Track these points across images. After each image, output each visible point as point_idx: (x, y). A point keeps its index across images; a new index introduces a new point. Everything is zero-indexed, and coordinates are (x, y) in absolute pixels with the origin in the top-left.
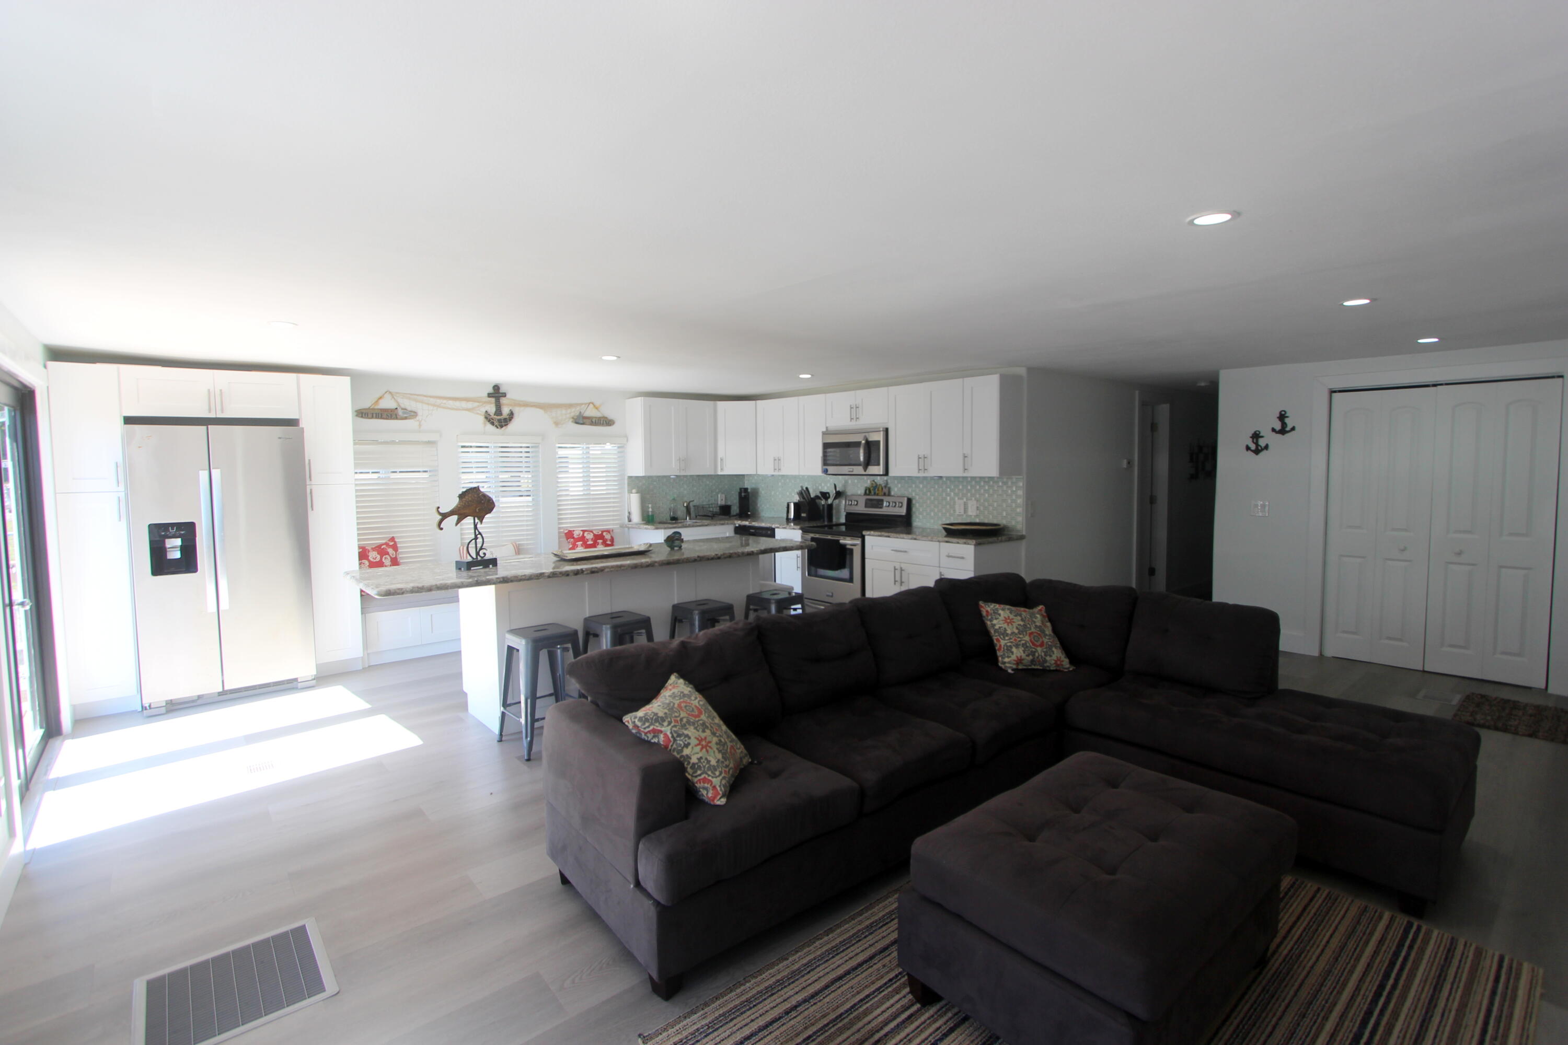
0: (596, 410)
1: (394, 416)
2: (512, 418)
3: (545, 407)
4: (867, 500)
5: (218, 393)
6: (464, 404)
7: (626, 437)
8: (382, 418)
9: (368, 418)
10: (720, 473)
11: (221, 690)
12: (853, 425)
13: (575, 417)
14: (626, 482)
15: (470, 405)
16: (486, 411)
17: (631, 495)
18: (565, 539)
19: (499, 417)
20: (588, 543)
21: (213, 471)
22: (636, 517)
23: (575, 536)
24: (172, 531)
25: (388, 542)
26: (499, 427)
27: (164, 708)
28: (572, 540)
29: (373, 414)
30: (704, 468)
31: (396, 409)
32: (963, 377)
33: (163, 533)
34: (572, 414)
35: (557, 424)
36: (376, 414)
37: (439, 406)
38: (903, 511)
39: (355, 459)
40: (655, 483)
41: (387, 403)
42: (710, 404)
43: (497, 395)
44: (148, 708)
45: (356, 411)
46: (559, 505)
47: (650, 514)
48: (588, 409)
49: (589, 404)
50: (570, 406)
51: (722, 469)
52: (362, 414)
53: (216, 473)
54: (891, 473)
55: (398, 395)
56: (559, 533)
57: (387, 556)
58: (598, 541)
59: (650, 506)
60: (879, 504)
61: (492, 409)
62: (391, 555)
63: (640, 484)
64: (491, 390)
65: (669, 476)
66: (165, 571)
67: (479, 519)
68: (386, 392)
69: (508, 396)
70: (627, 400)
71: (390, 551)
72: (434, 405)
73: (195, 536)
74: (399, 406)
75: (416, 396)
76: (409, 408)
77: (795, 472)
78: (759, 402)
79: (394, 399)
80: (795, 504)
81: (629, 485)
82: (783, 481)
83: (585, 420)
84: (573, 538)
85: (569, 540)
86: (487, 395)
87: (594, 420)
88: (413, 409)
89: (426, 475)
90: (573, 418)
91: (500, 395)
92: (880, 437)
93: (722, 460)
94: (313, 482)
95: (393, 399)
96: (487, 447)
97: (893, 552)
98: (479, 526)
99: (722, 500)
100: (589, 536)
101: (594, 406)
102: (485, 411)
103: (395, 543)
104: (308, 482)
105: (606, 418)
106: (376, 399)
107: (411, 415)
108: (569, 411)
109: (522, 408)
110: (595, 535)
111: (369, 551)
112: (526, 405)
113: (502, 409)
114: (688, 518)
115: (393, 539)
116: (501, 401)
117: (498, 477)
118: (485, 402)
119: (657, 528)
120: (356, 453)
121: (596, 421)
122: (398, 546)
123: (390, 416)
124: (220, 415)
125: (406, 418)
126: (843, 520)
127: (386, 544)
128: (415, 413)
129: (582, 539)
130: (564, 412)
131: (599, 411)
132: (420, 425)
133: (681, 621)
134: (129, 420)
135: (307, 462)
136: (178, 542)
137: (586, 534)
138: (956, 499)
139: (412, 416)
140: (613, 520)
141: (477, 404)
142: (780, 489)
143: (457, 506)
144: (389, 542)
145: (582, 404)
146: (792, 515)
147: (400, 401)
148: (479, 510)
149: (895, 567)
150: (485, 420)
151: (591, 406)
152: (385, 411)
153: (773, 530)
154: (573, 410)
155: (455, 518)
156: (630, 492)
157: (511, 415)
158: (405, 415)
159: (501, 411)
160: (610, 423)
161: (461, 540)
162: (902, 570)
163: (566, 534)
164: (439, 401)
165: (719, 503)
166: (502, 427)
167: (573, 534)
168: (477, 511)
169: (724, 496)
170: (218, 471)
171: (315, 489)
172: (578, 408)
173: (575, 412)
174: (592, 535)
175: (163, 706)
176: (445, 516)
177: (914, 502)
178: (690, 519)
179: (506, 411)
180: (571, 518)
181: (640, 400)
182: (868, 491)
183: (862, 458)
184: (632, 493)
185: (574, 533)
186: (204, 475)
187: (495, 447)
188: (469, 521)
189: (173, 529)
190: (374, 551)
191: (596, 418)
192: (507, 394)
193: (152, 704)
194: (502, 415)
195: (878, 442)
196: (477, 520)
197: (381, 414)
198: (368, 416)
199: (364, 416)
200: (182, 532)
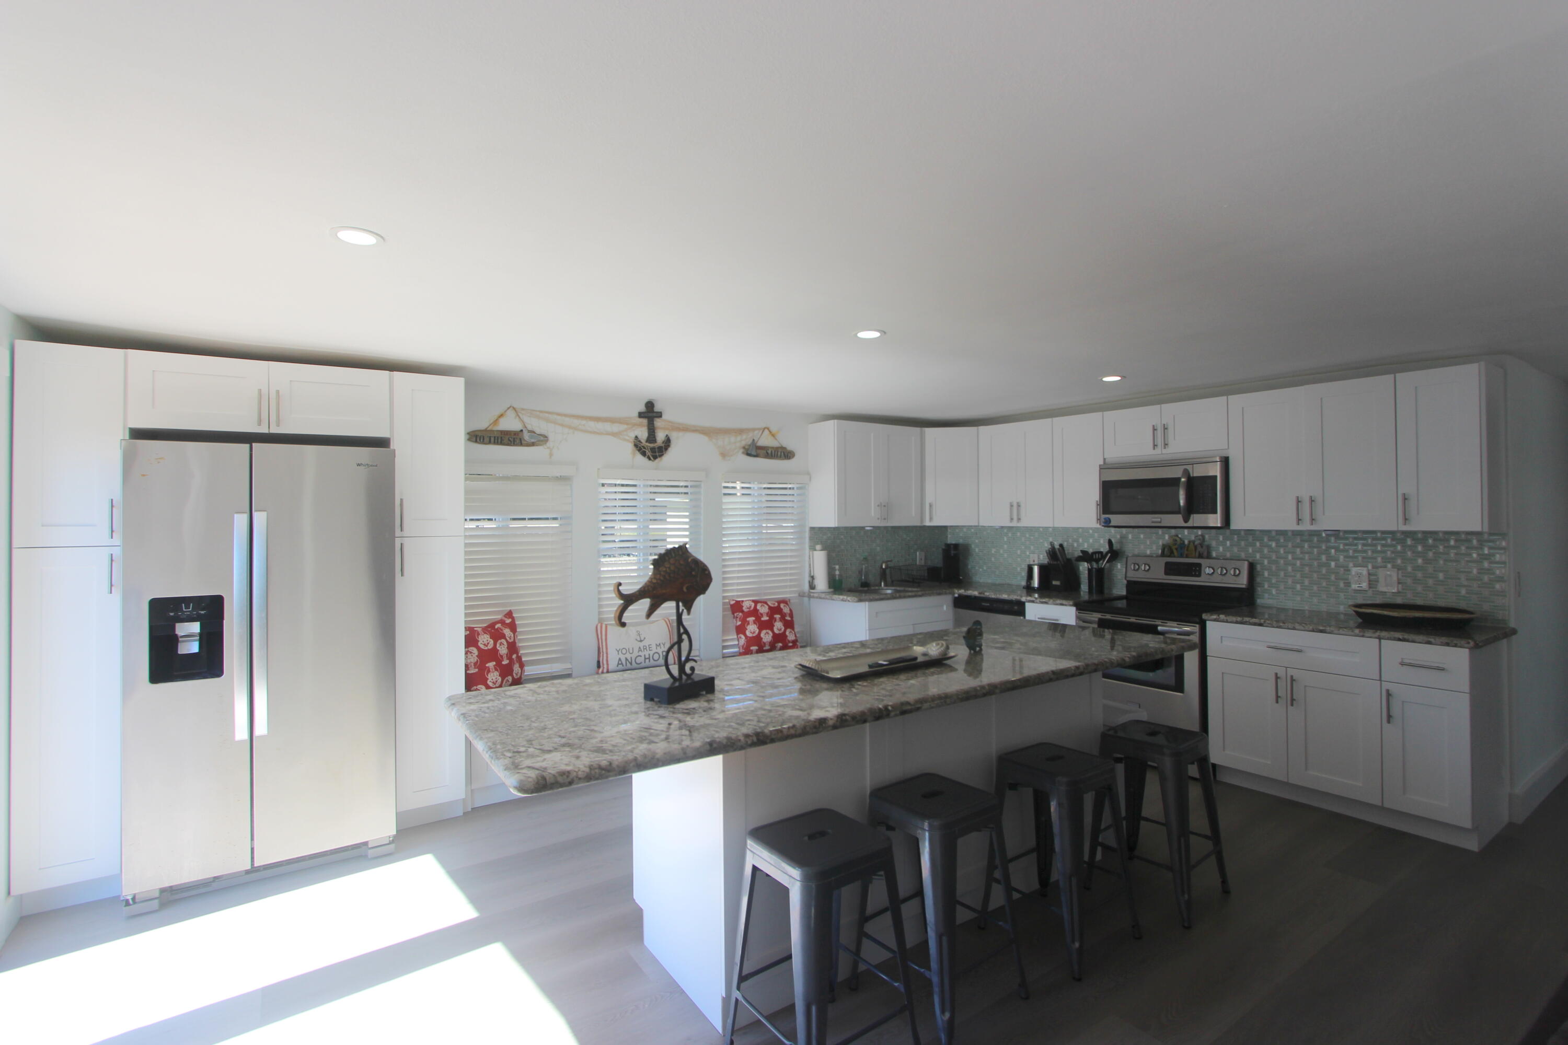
0: (772, 438)
1: (518, 441)
2: (669, 446)
3: (709, 432)
4: (1167, 564)
5: (273, 395)
6: (608, 427)
7: (808, 474)
8: (502, 443)
9: (483, 443)
10: (928, 523)
11: (249, 867)
12: (1159, 453)
13: (747, 447)
14: (807, 535)
15: (616, 428)
16: (636, 437)
17: (815, 552)
18: (730, 613)
19: (652, 445)
20: (762, 619)
21: (255, 514)
22: (822, 583)
23: (745, 609)
24: (187, 610)
25: (504, 618)
26: (652, 458)
27: (157, 901)
28: (740, 614)
29: (490, 437)
30: (906, 518)
31: (522, 431)
32: (1394, 372)
33: (172, 614)
34: (743, 443)
35: (724, 455)
36: (495, 437)
37: (575, 429)
38: (1243, 582)
39: (466, 500)
40: (842, 537)
41: (510, 424)
42: (917, 430)
43: (650, 415)
44: (131, 902)
45: (468, 433)
46: (724, 566)
47: (837, 578)
48: (762, 436)
49: (764, 429)
50: (740, 431)
51: (931, 519)
52: (476, 437)
53: (260, 518)
54: (1234, 526)
55: (522, 412)
56: (724, 604)
57: (503, 641)
58: (775, 616)
59: (837, 567)
60: (1194, 569)
61: (643, 434)
62: (508, 639)
63: (825, 537)
64: (642, 408)
65: (863, 528)
66: (175, 673)
67: (684, 605)
68: (509, 408)
69: (664, 417)
70: (811, 425)
71: (507, 632)
72: (570, 427)
73: (222, 618)
74: (526, 427)
75: (547, 415)
76: (538, 431)
77: (1045, 522)
78: (982, 428)
79: (519, 417)
80: (1042, 568)
81: (811, 539)
82: (1010, 535)
83: (759, 451)
84: (742, 611)
85: (735, 614)
86: (637, 414)
87: (769, 452)
88: (543, 432)
89: (555, 524)
90: (744, 448)
91: (655, 414)
92: (1215, 470)
93: (931, 506)
94: (405, 533)
95: (517, 417)
96: (635, 486)
97: (1270, 649)
98: (685, 616)
99: (921, 559)
100: (763, 609)
101: (770, 432)
102: (634, 436)
103: (513, 618)
104: (398, 533)
105: (785, 448)
106: (496, 417)
107: (540, 440)
108: (739, 438)
109: (681, 434)
110: (770, 608)
111: (478, 634)
112: (685, 429)
113: (656, 434)
114: (883, 584)
115: (509, 614)
116: (655, 422)
117: (648, 527)
118: (635, 425)
119: (860, 600)
120: (467, 492)
121: (772, 451)
122: (517, 623)
123: (512, 440)
124: (274, 430)
125: (533, 444)
126: (1123, 592)
127: (502, 622)
128: (546, 437)
129: (755, 612)
130: (733, 439)
131: (776, 439)
132: (551, 455)
133: (1013, 787)
134: (139, 434)
135: (397, 502)
136: (195, 627)
137: (759, 607)
138: (1351, 565)
139: (542, 441)
140: (791, 586)
141: (624, 427)
142: (1005, 546)
143: (650, 581)
144: (506, 619)
145: (754, 430)
146: (1036, 583)
147: (526, 419)
148: (687, 588)
149: (1276, 674)
150: (635, 449)
151: (766, 432)
152: (507, 434)
153: (1022, 605)
154: (744, 437)
155: (645, 603)
156: (813, 548)
157: (668, 442)
158: (533, 440)
159: (655, 437)
160: (789, 455)
161: (599, 615)
162: (1292, 680)
163: (732, 606)
164: (576, 422)
165: (918, 563)
166: (655, 458)
167: (743, 606)
168: (685, 590)
169: (923, 554)
170: (264, 514)
171: (406, 542)
172: (751, 435)
173: (746, 440)
174: (767, 607)
175: (156, 898)
176: (629, 600)
177: (1259, 567)
178: (886, 585)
179: (660, 437)
180: (738, 584)
181: (832, 424)
182: (1167, 551)
183: (1182, 502)
184: (815, 550)
185: (744, 604)
186: (241, 521)
187: (646, 486)
188: (668, 608)
189: (187, 607)
190: (485, 633)
191: (773, 448)
192: (663, 413)
193: (137, 897)
194: (656, 442)
195: (1216, 477)
196: (681, 607)
197: (501, 438)
198: (483, 439)
199: (478, 440)
200: (202, 612)
